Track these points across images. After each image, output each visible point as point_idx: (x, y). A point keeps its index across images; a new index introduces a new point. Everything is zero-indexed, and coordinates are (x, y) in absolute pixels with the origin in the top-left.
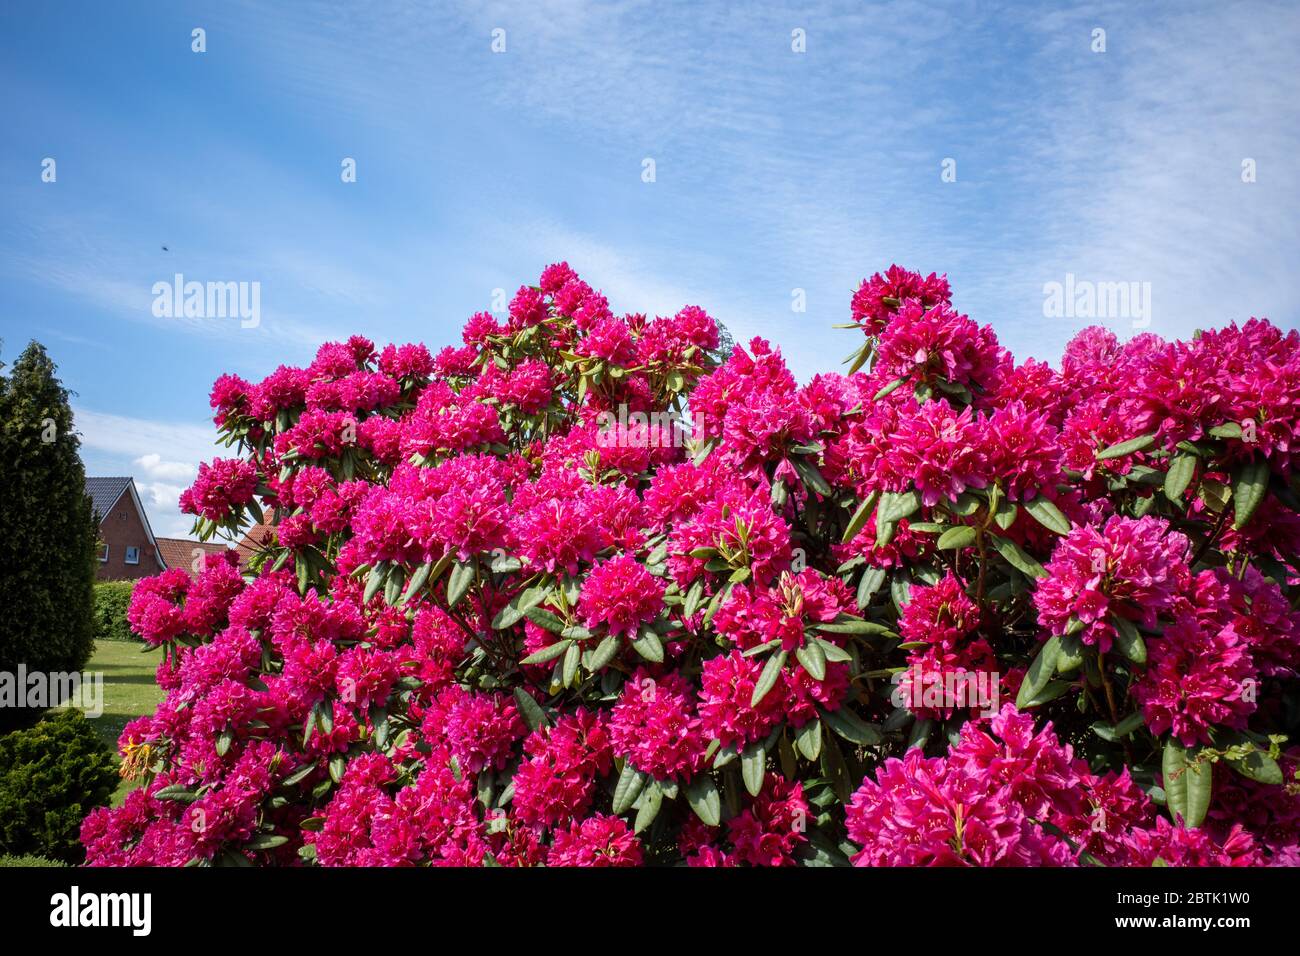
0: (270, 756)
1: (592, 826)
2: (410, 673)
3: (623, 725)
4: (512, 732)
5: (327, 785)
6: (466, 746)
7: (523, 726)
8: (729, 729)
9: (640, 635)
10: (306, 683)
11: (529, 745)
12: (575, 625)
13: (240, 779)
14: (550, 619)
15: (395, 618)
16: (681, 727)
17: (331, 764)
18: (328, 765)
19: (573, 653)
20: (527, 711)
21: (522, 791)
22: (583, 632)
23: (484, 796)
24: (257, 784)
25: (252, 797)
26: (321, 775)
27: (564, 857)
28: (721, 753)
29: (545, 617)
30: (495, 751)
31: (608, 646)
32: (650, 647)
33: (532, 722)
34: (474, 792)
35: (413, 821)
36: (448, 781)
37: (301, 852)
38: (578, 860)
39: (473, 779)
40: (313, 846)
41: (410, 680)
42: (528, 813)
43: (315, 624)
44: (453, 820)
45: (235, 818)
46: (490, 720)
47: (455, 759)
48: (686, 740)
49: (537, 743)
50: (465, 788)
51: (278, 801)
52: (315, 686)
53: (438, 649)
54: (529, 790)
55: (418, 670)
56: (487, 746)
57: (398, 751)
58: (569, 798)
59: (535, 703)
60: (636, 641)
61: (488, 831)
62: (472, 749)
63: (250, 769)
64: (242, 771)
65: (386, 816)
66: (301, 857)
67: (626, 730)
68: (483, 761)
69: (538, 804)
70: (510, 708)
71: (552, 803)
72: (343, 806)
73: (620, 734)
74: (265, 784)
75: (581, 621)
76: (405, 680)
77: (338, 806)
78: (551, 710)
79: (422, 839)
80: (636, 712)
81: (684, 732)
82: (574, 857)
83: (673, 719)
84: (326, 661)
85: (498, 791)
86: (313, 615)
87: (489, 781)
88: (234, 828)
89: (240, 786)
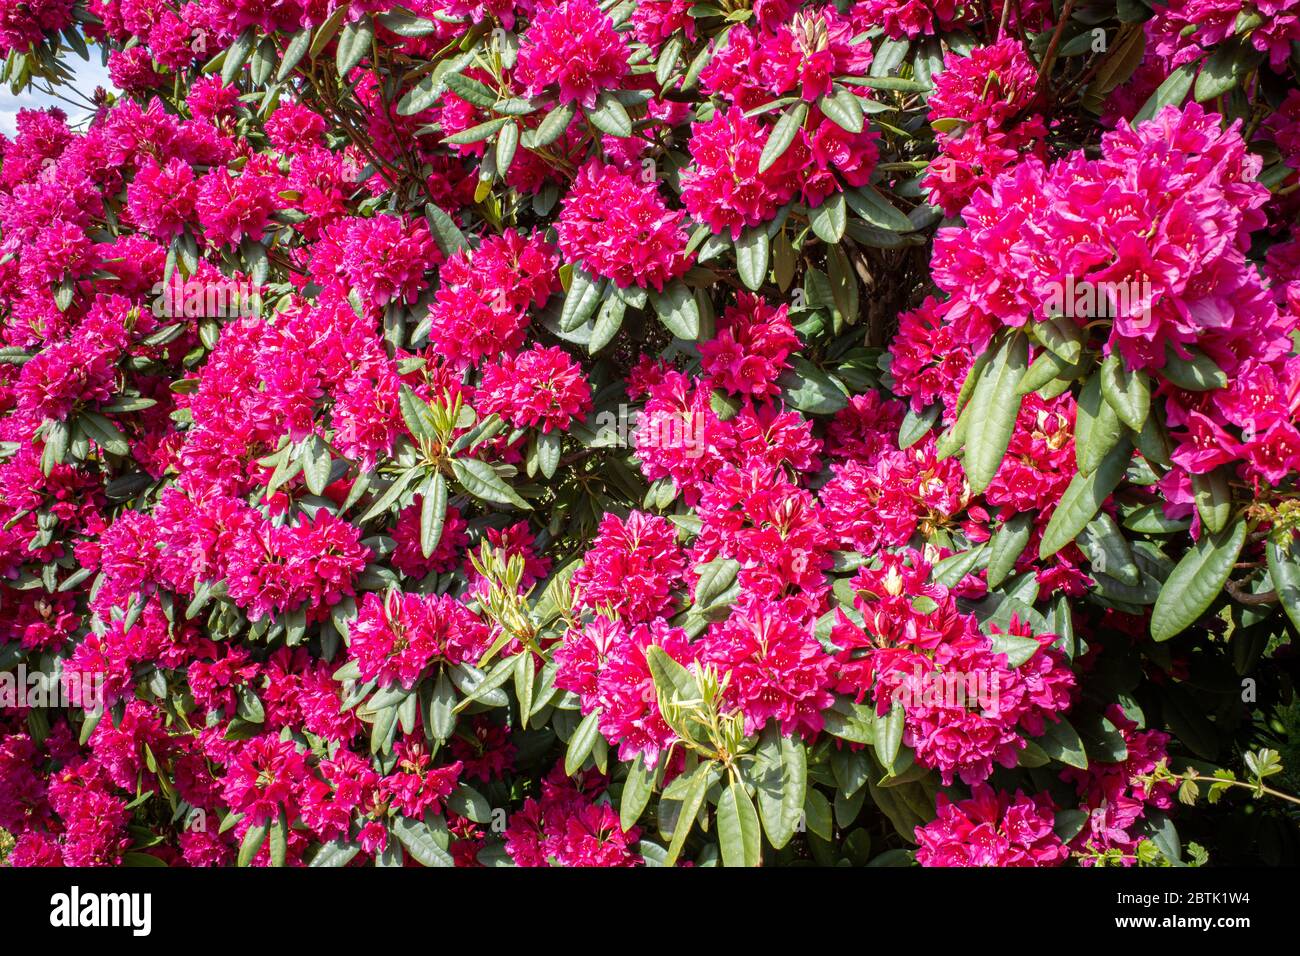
0: (124, 311)
1: (527, 359)
2: (290, 204)
3: (577, 220)
4: (425, 257)
5: (199, 353)
6: (367, 270)
7: (436, 249)
8: (724, 207)
9: (600, 104)
10: (159, 211)
11: (446, 272)
12: (513, 95)
13: (90, 335)
14: (479, 90)
15: (265, 167)
16: (652, 220)
17: (202, 330)
18: (198, 330)
19: (508, 133)
20: (442, 234)
21: (441, 322)
22: (523, 105)
23: (394, 335)
24: (113, 342)
25: (107, 355)
26: (190, 341)
27: (496, 394)
28: (707, 245)
29: (470, 86)
30: (405, 278)
31: (558, 119)
32: (613, 119)
33: (449, 246)
34: (380, 330)
35: (308, 354)
36: (347, 313)
37: (174, 416)
38: (514, 396)
39: (378, 313)
40: (188, 411)
41: (291, 213)
42: (450, 347)
43: (163, 140)
44: (357, 354)
45: (88, 376)
46: (396, 241)
47: (355, 294)
48: (659, 235)
49: (457, 268)
50: (369, 324)
51: (140, 361)
52: (170, 213)
53: (323, 178)
54: (450, 320)
55: (300, 202)
56: (395, 272)
57: (281, 316)
58: (500, 329)
59: (451, 223)
60: (594, 112)
61: (400, 371)
62: (377, 275)
63: (100, 323)
64: (92, 326)
66: (175, 423)
67: (581, 225)
68: (391, 290)
69: (462, 336)
70: (420, 231)
71: (478, 333)
72: (219, 366)
73: (572, 232)
74: (121, 340)
75: (519, 92)
76: (284, 212)
77: (213, 366)
78: (473, 234)
79: (320, 375)
80: (592, 201)
81: (657, 225)
82: (509, 393)
83: (645, 207)
84: (182, 184)
85: (409, 328)
86: (159, 129)
87: (398, 317)
88: (86, 388)
89: (90, 341)
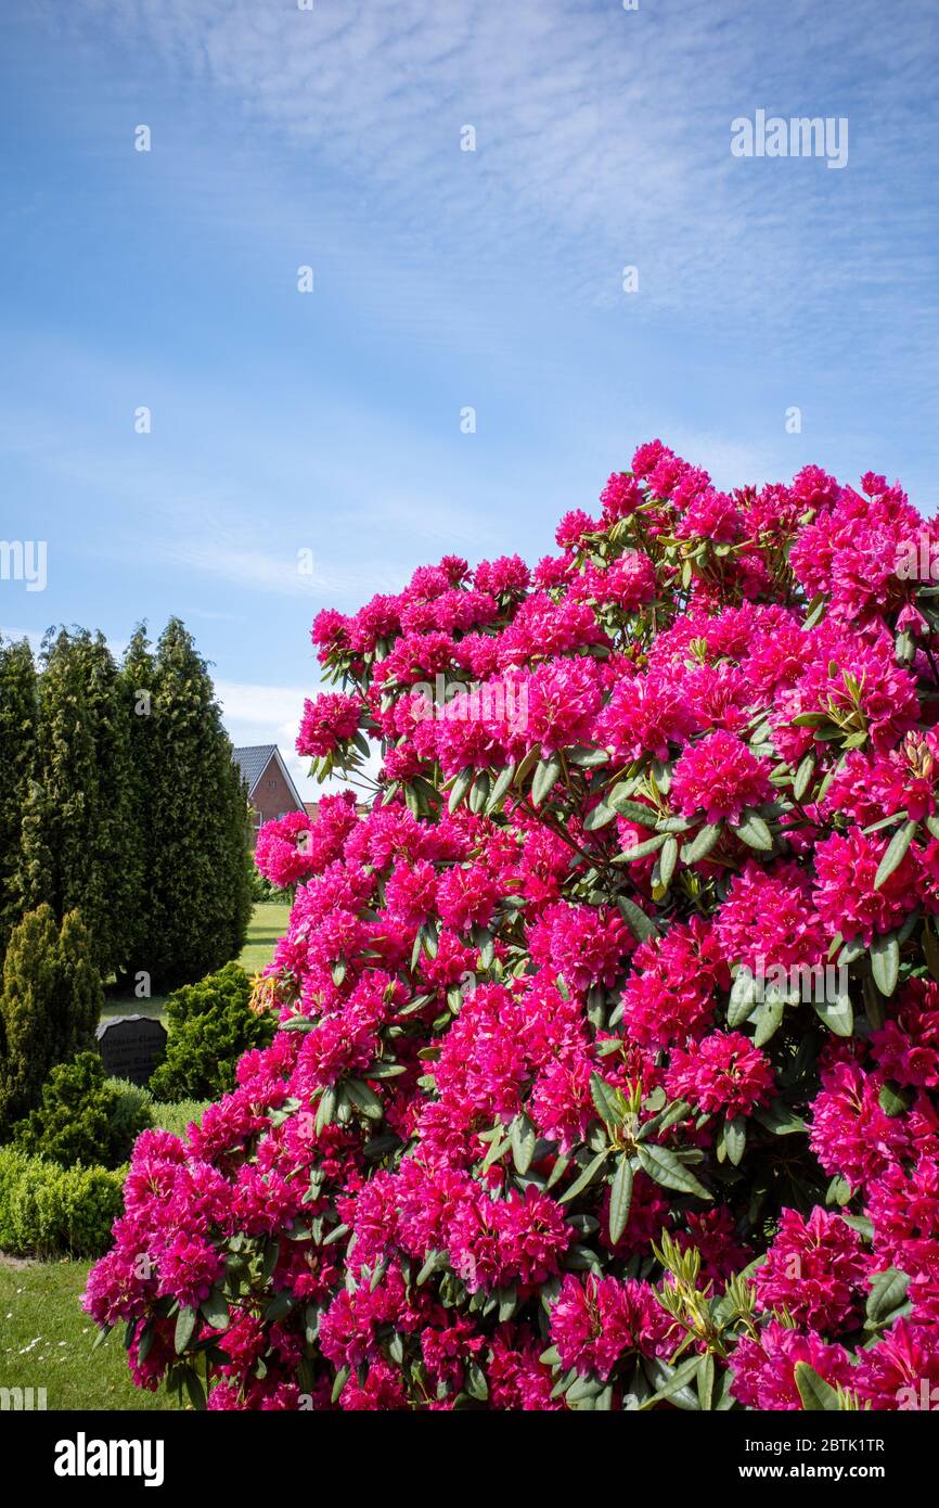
0: (384, 985)
1: (711, 1044)
2: (513, 892)
3: (732, 924)
4: (620, 945)
5: (447, 1017)
6: (569, 960)
7: (630, 938)
8: (850, 919)
9: (743, 821)
10: (408, 906)
11: (637, 959)
12: (671, 816)
13: (356, 1008)
14: (643, 812)
15: (505, 842)
16: (797, 923)
17: (449, 996)
18: (446, 996)
19: (670, 848)
20: (634, 923)
21: (631, 1008)
22: (680, 823)
23: (595, 1016)
24: (374, 1014)
25: (369, 1026)
26: (440, 1007)
27: (682, 1079)
28: (846, 949)
29: (637, 810)
30: (601, 966)
31: (708, 836)
32: (756, 834)
33: (641, 934)
34: (584, 1012)
35: (516, 1040)
36: (554, 998)
37: (421, 1082)
38: (697, 1082)
39: (582, 997)
40: (432, 1076)
41: (514, 899)
42: (641, 1031)
43: (413, 845)
44: (558, 1040)
45: (352, 1046)
46: (593, 931)
47: (561, 978)
48: (806, 938)
49: (646, 956)
50: (574, 1007)
51: (394, 1031)
52: (416, 907)
53: (541, 866)
54: (639, 1007)
55: (521, 889)
56: (591, 961)
57: (517, 981)
58: (685, 1015)
59: (642, 913)
60: (739, 828)
61: (599, 1053)
62: (576, 964)
63: (365, 998)
64: (357, 1000)
65: (488, 1035)
66: (422, 1088)
67: (735, 930)
68: (589, 977)
69: (650, 1022)
70: (616, 920)
71: (665, 1020)
72: (458, 1035)
73: (729, 935)
74: (380, 1012)
75: (677, 810)
76: (508, 899)
77: (453, 1035)
78: (662, 921)
79: (527, 1060)
80: (744, 908)
81: (802, 929)
82: (693, 1079)
83: (790, 913)
84: (426, 882)
85: (608, 1010)
86: (410, 836)
87: (599, 999)
88: (352, 1056)
89: (356, 1015)
